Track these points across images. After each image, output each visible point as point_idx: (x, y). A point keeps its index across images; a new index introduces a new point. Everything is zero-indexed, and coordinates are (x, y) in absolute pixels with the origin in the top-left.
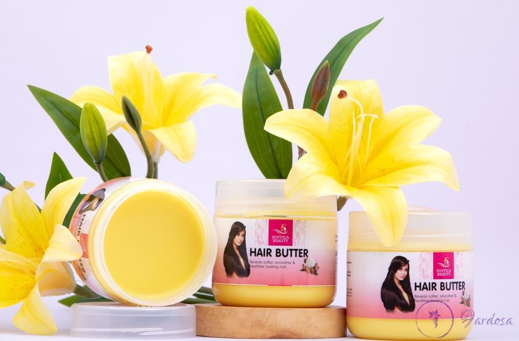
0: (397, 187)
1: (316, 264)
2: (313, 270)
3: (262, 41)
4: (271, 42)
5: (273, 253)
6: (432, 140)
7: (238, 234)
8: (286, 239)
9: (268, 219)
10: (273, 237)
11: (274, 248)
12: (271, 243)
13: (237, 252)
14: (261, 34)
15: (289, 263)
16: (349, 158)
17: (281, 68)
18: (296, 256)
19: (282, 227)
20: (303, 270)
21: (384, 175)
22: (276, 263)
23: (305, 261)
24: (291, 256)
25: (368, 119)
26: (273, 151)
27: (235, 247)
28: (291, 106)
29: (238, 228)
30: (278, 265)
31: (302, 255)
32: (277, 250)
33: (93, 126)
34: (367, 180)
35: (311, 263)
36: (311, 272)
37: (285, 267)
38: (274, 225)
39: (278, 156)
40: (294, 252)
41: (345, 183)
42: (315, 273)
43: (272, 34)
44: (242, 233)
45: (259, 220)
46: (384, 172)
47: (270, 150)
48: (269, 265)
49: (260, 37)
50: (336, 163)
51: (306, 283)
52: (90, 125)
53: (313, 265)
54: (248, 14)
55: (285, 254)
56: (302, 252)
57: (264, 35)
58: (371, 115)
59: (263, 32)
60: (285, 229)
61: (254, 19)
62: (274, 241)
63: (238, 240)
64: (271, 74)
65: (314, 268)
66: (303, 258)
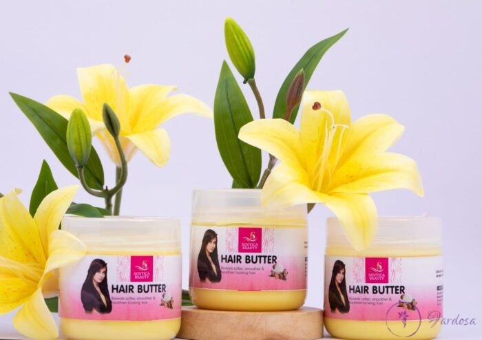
0: (366, 194)
1: (285, 270)
2: (281, 275)
3: (239, 50)
4: (247, 52)
5: (243, 260)
6: (397, 147)
7: (210, 242)
8: (255, 246)
9: (238, 227)
10: (243, 244)
11: (243, 255)
12: (241, 250)
13: (210, 259)
14: (239, 43)
15: (258, 269)
16: (319, 165)
17: (255, 77)
18: (265, 262)
19: (251, 234)
20: (272, 276)
21: (352, 181)
22: (246, 269)
23: (274, 267)
24: (260, 262)
25: (339, 129)
26: (243, 157)
27: (207, 254)
28: (262, 116)
29: (210, 236)
30: (248, 271)
31: (271, 261)
32: (247, 256)
33: (81, 131)
34: (336, 186)
35: (279, 269)
36: (280, 277)
37: (254, 273)
38: (244, 233)
39: (248, 162)
40: (263, 259)
41: (314, 189)
42: (284, 278)
43: (248, 44)
44: (213, 241)
45: (230, 228)
46: (352, 179)
47: (240, 156)
48: (239, 271)
49: (237, 46)
50: (306, 170)
51: (275, 288)
52: (78, 130)
53: (282, 271)
54: (227, 25)
55: (254, 260)
56: (271, 258)
57: (241, 45)
58: (343, 125)
59: (240, 42)
60: (254, 237)
61: (233, 30)
62: (244, 248)
63: (210, 247)
64: (245, 82)
65: (283, 273)
66: (272, 265)
